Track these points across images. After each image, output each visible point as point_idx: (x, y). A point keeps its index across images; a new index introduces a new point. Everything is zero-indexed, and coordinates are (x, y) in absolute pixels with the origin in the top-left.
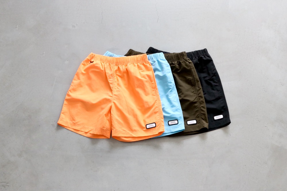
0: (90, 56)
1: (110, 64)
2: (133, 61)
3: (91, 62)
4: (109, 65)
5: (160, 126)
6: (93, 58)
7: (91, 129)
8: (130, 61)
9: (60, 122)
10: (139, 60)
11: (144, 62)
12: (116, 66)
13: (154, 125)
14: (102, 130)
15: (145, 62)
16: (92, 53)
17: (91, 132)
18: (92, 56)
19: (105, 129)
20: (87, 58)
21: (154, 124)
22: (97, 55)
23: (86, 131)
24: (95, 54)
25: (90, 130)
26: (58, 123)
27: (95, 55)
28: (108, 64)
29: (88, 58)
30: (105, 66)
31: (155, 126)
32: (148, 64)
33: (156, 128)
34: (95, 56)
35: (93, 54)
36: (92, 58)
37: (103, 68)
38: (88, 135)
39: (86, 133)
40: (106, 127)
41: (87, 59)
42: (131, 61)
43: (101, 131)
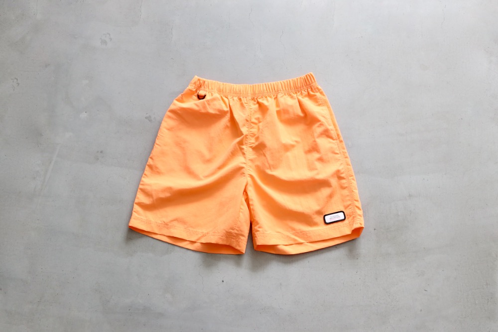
0: (195, 83)
1: (241, 98)
2: (287, 89)
3: (201, 97)
4: (238, 100)
5: (354, 218)
6: (203, 87)
7: (202, 235)
8: (282, 90)
9: (134, 223)
10: (299, 85)
11: (309, 90)
12: (253, 101)
13: (341, 216)
14: (229, 235)
15: (311, 88)
16: (196, 77)
17: (203, 241)
18: (198, 83)
19: (236, 232)
20: (188, 88)
21: (342, 213)
22: (209, 81)
23: (193, 239)
24: (204, 79)
25: (200, 236)
26: (130, 225)
27: (204, 82)
28: (236, 98)
29: (191, 87)
30: (231, 104)
31: (343, 218)
32: (317, 92)
33: (346, 221)
34: (206, 83)
35: (201, 78)
36: (200, 87)
37: (227, 108)
38: (197, 246)
39: (193, 242)
40: (237, 228)
41: (190, 90)
42: (284, 89)
43: (227, 237)
